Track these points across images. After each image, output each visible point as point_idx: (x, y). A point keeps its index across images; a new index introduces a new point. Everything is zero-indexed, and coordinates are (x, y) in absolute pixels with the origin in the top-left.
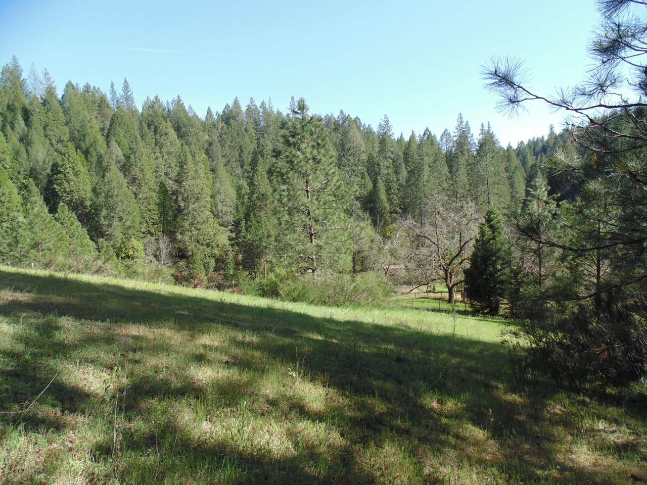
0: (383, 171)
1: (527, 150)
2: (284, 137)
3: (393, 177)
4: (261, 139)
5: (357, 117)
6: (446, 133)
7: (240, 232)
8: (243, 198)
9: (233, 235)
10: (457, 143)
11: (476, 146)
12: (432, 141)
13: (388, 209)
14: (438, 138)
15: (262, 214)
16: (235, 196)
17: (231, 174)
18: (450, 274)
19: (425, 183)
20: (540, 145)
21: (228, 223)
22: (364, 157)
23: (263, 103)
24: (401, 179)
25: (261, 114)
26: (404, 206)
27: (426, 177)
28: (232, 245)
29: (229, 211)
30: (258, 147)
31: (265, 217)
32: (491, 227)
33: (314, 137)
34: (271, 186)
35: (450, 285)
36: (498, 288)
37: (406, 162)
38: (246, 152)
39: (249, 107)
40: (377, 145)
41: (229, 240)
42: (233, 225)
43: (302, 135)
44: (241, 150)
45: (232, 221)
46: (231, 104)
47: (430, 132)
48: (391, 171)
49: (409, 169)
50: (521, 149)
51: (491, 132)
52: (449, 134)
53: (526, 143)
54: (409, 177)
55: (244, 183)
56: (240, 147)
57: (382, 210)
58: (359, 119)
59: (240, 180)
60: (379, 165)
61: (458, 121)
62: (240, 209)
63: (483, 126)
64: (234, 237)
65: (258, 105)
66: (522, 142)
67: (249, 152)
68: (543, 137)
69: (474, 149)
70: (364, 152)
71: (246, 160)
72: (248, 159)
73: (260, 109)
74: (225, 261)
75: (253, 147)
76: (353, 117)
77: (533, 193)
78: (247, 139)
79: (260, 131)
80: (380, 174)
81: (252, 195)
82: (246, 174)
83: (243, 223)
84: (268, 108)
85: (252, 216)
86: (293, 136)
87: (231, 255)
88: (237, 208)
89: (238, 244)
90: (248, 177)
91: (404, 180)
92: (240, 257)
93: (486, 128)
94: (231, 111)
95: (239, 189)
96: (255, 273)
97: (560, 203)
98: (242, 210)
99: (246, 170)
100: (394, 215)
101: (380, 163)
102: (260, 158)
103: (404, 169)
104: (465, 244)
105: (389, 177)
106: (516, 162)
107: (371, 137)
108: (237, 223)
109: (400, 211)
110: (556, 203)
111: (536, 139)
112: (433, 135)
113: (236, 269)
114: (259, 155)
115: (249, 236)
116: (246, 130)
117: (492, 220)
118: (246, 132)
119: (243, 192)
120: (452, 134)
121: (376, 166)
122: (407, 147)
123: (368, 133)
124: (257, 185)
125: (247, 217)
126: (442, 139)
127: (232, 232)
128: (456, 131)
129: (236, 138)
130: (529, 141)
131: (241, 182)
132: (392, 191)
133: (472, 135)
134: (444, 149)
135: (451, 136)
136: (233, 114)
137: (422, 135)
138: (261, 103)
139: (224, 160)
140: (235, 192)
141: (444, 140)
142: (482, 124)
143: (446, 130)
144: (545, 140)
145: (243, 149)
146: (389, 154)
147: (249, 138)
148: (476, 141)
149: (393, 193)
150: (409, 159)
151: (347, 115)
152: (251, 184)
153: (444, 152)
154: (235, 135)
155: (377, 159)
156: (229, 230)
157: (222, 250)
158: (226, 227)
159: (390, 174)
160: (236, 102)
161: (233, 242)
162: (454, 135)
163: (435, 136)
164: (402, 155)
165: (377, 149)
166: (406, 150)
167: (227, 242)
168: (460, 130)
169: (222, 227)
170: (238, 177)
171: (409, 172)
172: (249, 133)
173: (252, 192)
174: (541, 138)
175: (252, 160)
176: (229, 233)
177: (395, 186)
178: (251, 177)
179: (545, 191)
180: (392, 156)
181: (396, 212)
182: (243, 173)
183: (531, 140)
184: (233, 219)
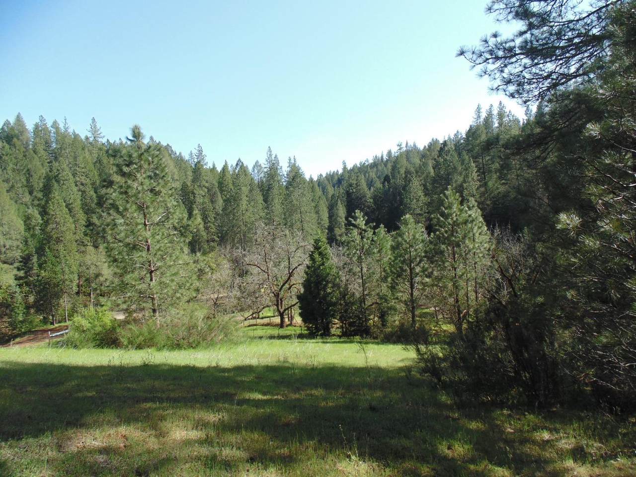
0: (199, 200)
1: (326, 182)
2: (118, 166)
3: (210, 206)
4: (54, 162)
5: (168, 145)
6: (257, 165)
7: (31, 269)
8: (33, 229)
9: (22, 273)
10: (268, 174)
11: (285, 177)
12: (245, 171)
13: (205, 237)
14: (250, 168)
15: (61, 247)
16: (22, 228)
17: (16, 202)
18: (281, 299)
19: (244, 212)
20: (336, 178)
21: (14, 260)
22: (178, 185)
23: (55, 123)
24: (217, 207)
25: (52, 135)
26: (222, 234)
27: (244, 207)
28: (20, 286)
29: (15, 245)
30: (50, 171)
31: (65, 250)
32: (320, 254)
33: (152, 166)
34: (71, 216)
35: (282, 311)
36: (331, 310)
37: (222, 191)
38: (35, 177)
39: (37, 126)
40: (190, 173)
41: (16, 279)
42: (21, 262)
43: (139, 164)
44: (29, 174)
45: (19, 257)
46: (12, 121)
47: (242, 163)
48: (206, 200)
49: (224, 198)
50: (321, 181)
51: (297, 165)
52: (260, 166)
53: (324, 175)
54: (225, 205)
55: (35, 213)
56: (28, 170)
57: (199, 239)
58: (171, 147)
59: (28, 208)
60: (193, 193)
61: (267, 154)
62: (30, 243)
63: (290, 160)
64: (23, 275)
65: (49, 124)
66: (321, 175)
67: (40, 177)
68: (337, 171)
69: (283, 180)
70: (177, 180)
71: (36, 186)
72: (38, 184)
73: (52, 129)
74: (10, 305)
75: (44, 171)
76: (165, 144)
77: (354, 222)
78: (37, 162)
79: (51, 154)
80: (195, 202)
81: (46, 226)
82: (36, 202)
83: (35, 259)
84: (62, 128)
85: (47, 250)
86: (128, 166)
87: (19, 298)
88: (26, 242)
89: (27, 284)
90: (38, 205)
91: (221, 209)
92: (31, 299)
93: (293, 161)
94: (12, 129)
95: (27, 219)
96: (53, 316)
97: (376, 231)
98: (33, 244)
99: (36, 197)
100: (212, 244)
101: (195, 191)
102: (56, 185)
103: (220, 198)
104: (293, 270)
105: (205, 206)
106: (319, 192)
107: (184, 165)
108: (26, 260)
109: (217, 239)
110: (373, 231)
111: (332, 172)
112: (245, 165)
113: (27, 314)
114: (54, 181)
115: (43, 273)
116: (35, 152)
117: (320, 248)
118: (36, 154)
119: (33, 222)
120: (263, 166)
121: (190, 194)
122: (222, 177)
123: (179, 161)
124: (53, 215)
125: (40, 251)
126: (254, 170)
127: (19, 269)
128: (266, 163)
129: (22, 160)
130: (327, 173)
131: (30, 211)
132: (209, 219)
133: (282, 167)
134: (256, 178)
135: (262, 168)
136: (15, 133)
137: (234, 165)
138: (52, 122)
139: (6, 185)
140: (22, 222)
141: (256, 171)
142: (290, 157)
143: (257, 162)
144: (339, 173)
145: (33, 173)
146: (204, 183)
147: (40, 161)
148: (285, 173)
149: (209, 221)
150: (224, 188)
151: (158, 142)
152: (44, 212)
153: (256, 182)
154: (21, 156)
155: (191, 188)
156: (15, 268)
157: (6, 291)
158: (12, 264)
159: (206, 203)
160: (19, 119)
161: (21, 281)
162: (265, 166)
163: (247, 166)
164: (217, 184)
165: (190, 178)
166: (221, 179)
167: (13, 282)
168: (270, 162)
169: (5, 265)
170: (26, 205)
171: (224, 201)
172: (39, 156)
173: (47, 223)
174: (336, 171)
175: (44, 186)
176: (15, 272)
177: (212, 215)
178: (43, 206)
179: (363, 220)
180: (207, 185)
181: (213, 241)
182: (33, 201)
183: (328, 173)
184: (21, 254)
